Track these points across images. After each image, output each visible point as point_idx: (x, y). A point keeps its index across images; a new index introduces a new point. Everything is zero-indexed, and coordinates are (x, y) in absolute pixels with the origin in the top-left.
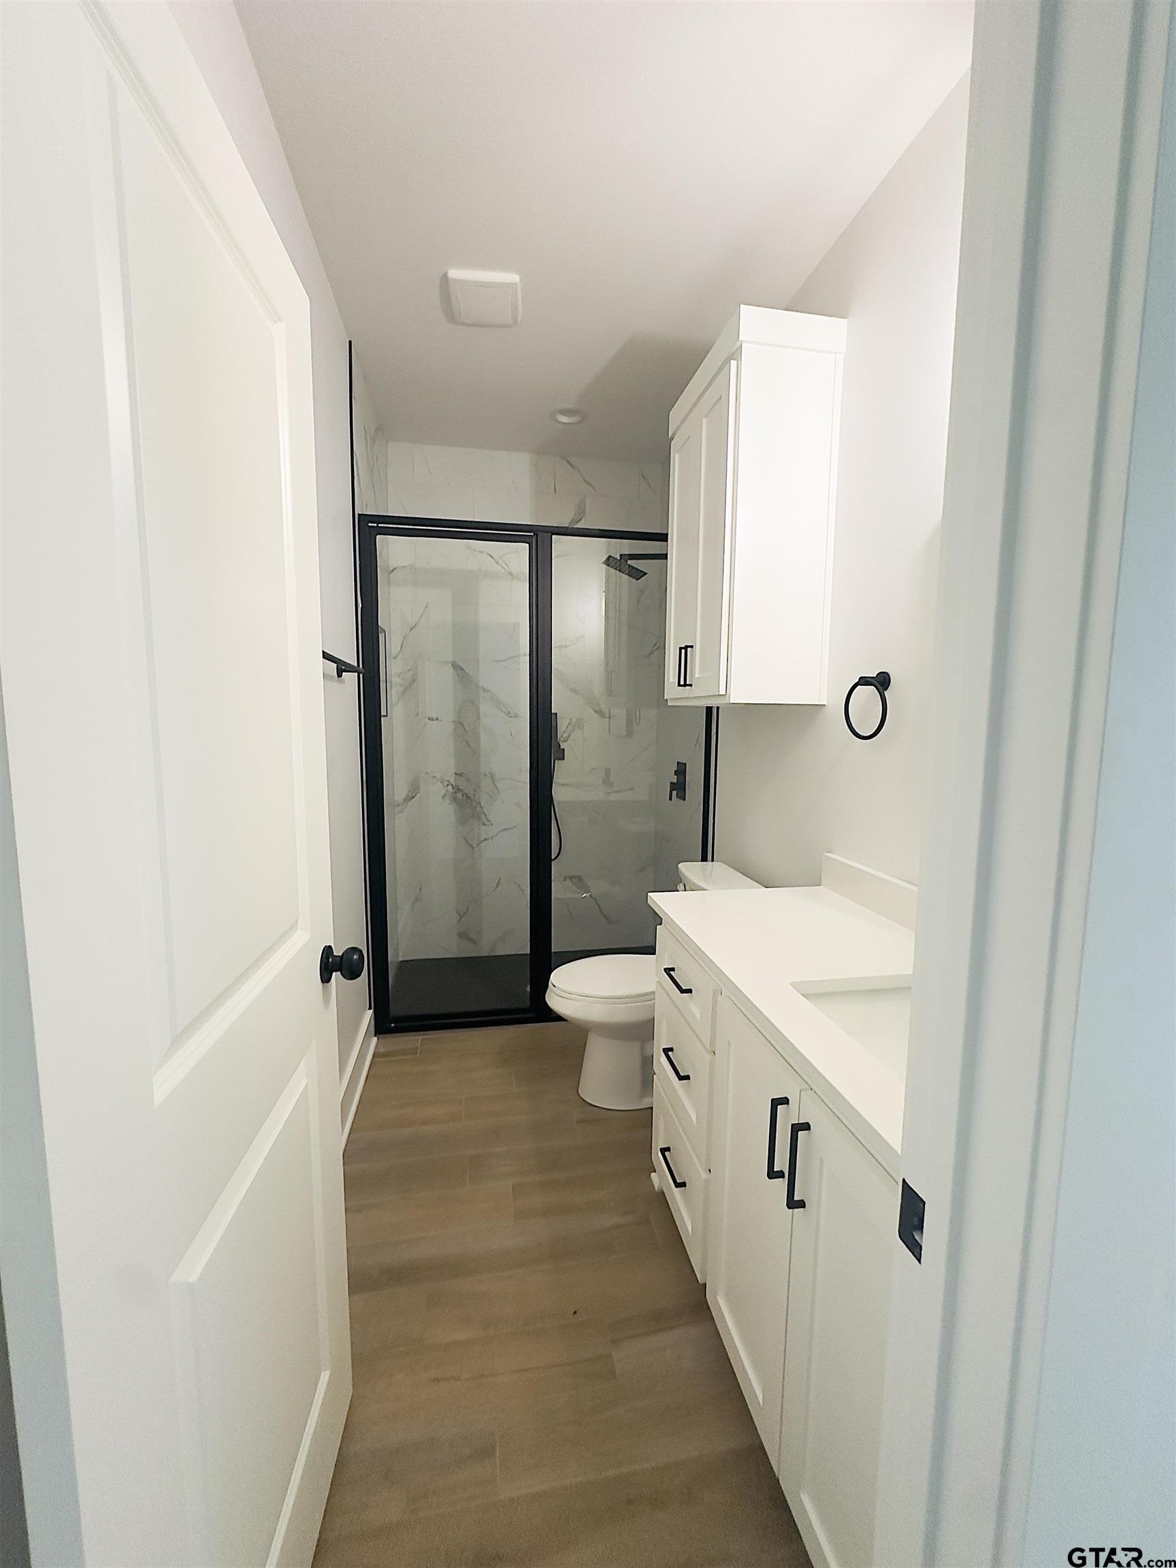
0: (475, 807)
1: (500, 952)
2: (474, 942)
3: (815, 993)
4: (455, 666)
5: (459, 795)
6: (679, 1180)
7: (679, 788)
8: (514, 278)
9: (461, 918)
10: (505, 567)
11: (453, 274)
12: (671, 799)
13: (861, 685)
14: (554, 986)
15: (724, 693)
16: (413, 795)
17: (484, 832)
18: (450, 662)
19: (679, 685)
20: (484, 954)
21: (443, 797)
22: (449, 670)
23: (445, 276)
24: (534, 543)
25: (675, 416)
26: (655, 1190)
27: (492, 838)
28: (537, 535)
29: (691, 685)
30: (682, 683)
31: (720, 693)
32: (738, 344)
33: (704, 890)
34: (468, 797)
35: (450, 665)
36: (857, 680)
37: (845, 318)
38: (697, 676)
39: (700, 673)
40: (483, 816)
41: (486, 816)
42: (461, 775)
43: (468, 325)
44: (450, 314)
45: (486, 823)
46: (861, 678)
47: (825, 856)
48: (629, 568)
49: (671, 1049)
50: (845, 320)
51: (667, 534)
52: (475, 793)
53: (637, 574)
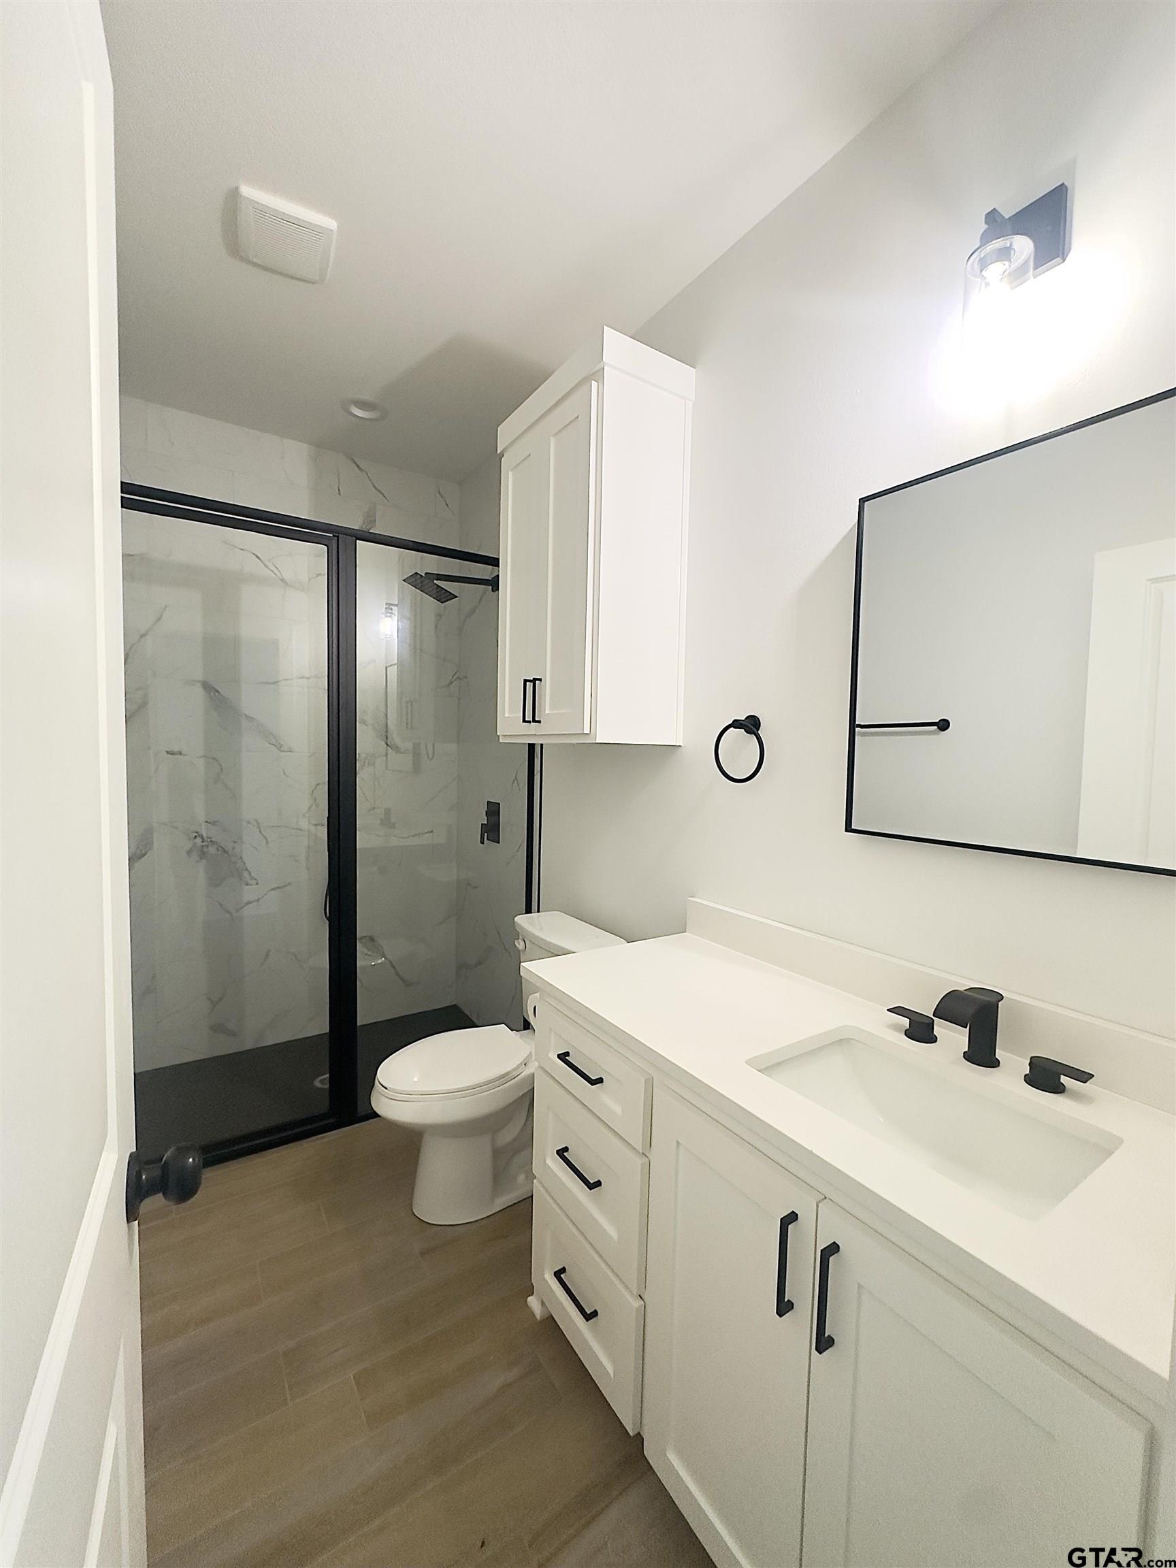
0: (236, 863)
1: (269, 1041)
2: (233, 1034)
3: (770, 1066)
4: (208, 687)
5: (212, 850)
6: (589, 1310)
7: (491, 830)
8: (331, 224)
9: (214, 1007)
10: (278, 573)
11: (247, 191)
12: (482, 842)
13: (735, 728)
14: (386, 1088)
15: (589, 732)
16: (144, 852)
17: (249, 893)
18: (199, 681)
19: (524, 721)
20: (248, 1045)
21: (189, 852)
22: (199, 691)
23: (234, 194)
24: (335, 546)
25: (506, 432)
26: (536, 1319)
27: (258, 901)
28: (338, 537)
29: (539, 722)
30: (529, 717)
31: (585, 732)
32: (599, 367)
33: (574, 953)
34: (225, 852)
35: (199, 685)
36: (731, 722)
37: (694, 368)
38: (547, 712)
39: (551, 709)
40: (246, 874)
41: (250, 873)
42: (214, 823)
43: (255, 265)
44: (235, 247)
45: (251, 882)
46: (735, 721)
47: (689, 900)
48: (437, 588)
49: (566, 1149)
50: (694, 370)
51: (498, 559)
52: (236, 845)
53: (444, 597)
